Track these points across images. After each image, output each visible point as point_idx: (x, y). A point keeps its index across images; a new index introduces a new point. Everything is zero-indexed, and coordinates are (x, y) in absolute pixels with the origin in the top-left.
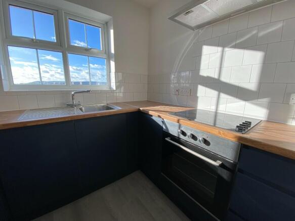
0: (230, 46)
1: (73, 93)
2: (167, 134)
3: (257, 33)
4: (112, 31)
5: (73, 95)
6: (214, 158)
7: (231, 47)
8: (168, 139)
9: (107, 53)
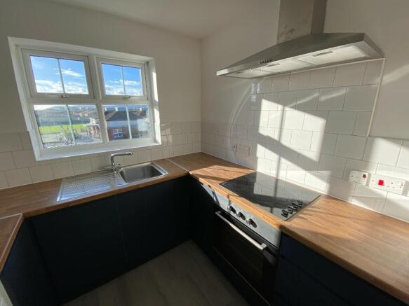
0: (291, 105)
1: (112, 155)
2: (216, 207)
3: (319, 97)
4: (154, 75)
5: (112, 158)
6: (260, 240)
7: (292, 107)
8: (218, 214)
9: (149, 98)
